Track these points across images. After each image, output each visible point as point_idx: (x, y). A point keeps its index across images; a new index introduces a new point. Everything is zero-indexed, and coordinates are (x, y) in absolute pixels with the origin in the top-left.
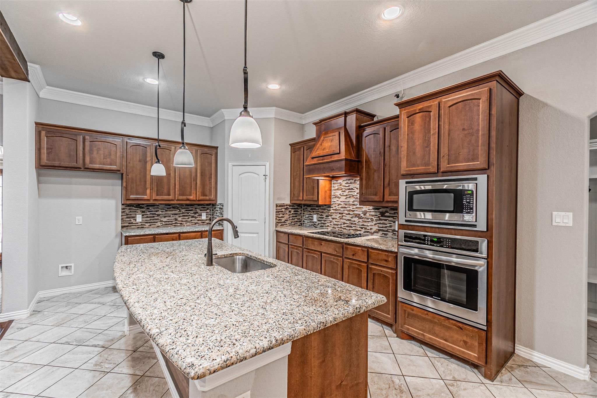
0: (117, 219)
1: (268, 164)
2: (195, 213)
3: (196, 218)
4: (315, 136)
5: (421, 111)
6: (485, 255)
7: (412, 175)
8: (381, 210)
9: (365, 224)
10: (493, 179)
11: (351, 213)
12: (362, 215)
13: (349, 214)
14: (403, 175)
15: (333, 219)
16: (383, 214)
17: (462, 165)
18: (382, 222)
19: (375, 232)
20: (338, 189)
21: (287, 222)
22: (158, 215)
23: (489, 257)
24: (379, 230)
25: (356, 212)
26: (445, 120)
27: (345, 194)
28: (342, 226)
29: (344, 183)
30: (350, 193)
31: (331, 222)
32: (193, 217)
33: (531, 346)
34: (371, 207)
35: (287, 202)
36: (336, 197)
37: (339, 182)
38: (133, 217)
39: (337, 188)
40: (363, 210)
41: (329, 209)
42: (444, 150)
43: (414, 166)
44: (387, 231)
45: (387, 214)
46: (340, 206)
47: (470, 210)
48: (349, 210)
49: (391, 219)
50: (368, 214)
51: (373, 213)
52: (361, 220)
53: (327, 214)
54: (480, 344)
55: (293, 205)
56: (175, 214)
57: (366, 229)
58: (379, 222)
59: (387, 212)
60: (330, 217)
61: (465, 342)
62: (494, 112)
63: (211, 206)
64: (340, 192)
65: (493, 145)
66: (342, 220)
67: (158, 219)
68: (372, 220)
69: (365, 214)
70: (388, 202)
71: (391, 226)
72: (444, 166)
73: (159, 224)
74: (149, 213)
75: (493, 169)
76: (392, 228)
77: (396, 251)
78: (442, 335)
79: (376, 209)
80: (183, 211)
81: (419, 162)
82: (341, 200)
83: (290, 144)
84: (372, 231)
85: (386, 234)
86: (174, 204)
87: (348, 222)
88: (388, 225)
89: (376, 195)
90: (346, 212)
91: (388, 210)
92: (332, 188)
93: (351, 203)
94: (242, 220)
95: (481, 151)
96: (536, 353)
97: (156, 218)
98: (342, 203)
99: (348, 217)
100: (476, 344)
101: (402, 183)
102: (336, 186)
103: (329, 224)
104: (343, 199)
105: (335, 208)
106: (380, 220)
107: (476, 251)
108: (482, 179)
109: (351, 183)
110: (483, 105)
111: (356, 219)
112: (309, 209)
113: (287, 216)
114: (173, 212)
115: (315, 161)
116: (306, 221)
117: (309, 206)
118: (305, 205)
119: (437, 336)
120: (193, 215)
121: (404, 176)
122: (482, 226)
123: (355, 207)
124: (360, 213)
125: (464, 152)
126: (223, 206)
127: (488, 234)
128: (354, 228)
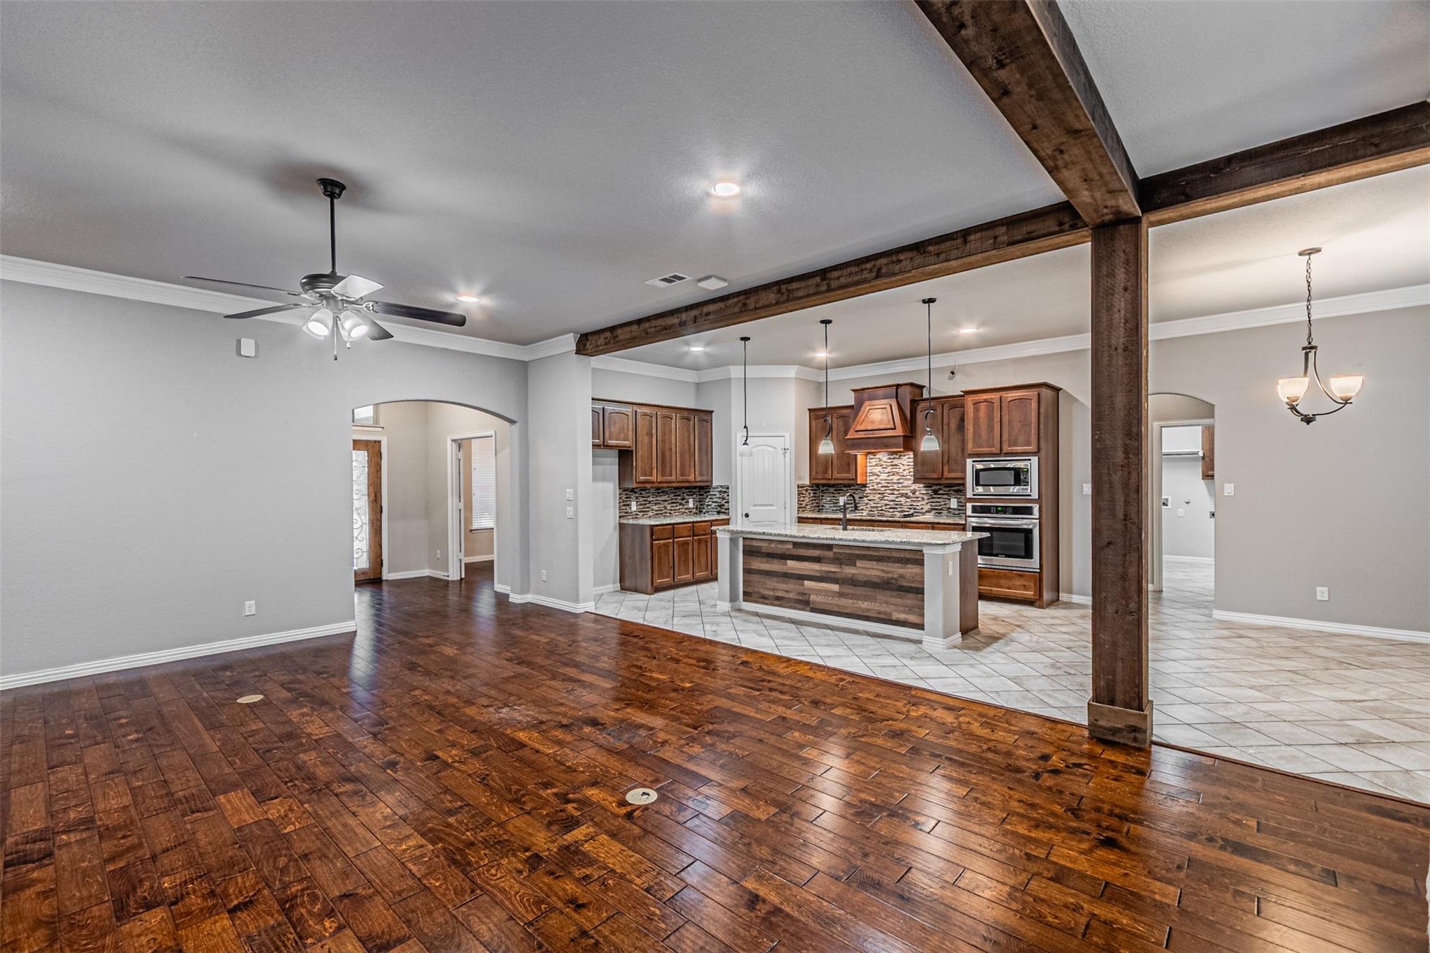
0: (615, 507)
1: (787, 435)
2: (683, 499)
3: (683, 505)
4: (853, 404)
5: (985, 401)
6: (1037, 516)
7: (979, 455)
8: (933, 488)
9: (915, 504)
10: (1043, 461)
11: (896, 492)
12: (910, 494)
13: (893, 494)
14: (969, 454)
15: (870, 500)
16: (935, 492)
17: (1019, 449)
18: (935, 500)
19: (928, 512)
20: (876, 465)
21: (809, 507)
22: (650, 502)
23: (1040, 518)
24: (932, 509)
25: (901, 492)
26: (1005, 411)
27: (887, 471)
28: (884, 508)
29: (885, 459)
30: (894, 470)
31: (867, 504)
32: (681, 504)
33: (1070, 592)
34: (922, 485)
35: (807, 482)
36: (874, 474)
37: (877, 456)
38: (628, 505)
39: (874, 464)
40: (912, 488)
41: (863, 489)
42: (1005, 436)
43: (979, 447)
44: (941, 509)
45: (941, 492)
46: (880, 485)
47: (1027, 483)
48: (893, 490)
49: (946, 496)
50: (917, 493)
51: (925, 492)
52: (909, 500)
53: (860, 495)
54: (1035, 584)
55: (812, 486)
56: (665, 501)
57: (915, 509)
58: (931, 500)
59: (940, 489)
60: (865, 499)
61: (1024, 586)
62: (1042, 410)
63: (697, 490)
64: (879, 468)
65: (1042, 435)
66: (883, 502)
67: (649, 508)
68: (923, 499)
69: (914, 493)
70: (946, 479)
71: (945, 504)
72: (1006, 448)
73: (650, 514)
74: (642, 499)
75: (1043, 453)
76: (948, 506)
77: (964, 522)
78: (1006, 585)
79: (928, 486)
80: (672, 496)
81: (984, 444)
82: (881, 478)
83: (809, 410)
84: (924, 511)
85: (939, 513)
86: (663, 487)
87: (892, 503)
88: (943, 503)
89: (934, 472)
90: (889, 492)
91: (942, 487)
92: (868, 464)
93: (895, 481)
94: (755, 505)
95: (1034, 438)
96: (1074, 596)
97: (648, 505)
98: (883, 482)
99: (892, 497)
100: (1032, 585)
101: (969, 462)
102: (874, 462)
103: (864, 507)
104: (884, 476)
105: (872, 488)
106: (933, 498)
107: (1031, 514)
108: (1035, 459)
109: (894, 458)
110: (1034, 405)
111: (903, 499)
112: (832, 490)
113: (807, 500)
114: (663, 498)
115: (862, 435)
116: (827, 506)
117: (833, 486)
118: (824, 485)
119: (1002, 587)
120: (680, 501)
121: (971, 456)
122: (1035, 495)
123: (900, 485)
124: (908, 492)
125: (1021, 439)
126: (728, 488)
127: (1039, 500)
128: (900, 510)
